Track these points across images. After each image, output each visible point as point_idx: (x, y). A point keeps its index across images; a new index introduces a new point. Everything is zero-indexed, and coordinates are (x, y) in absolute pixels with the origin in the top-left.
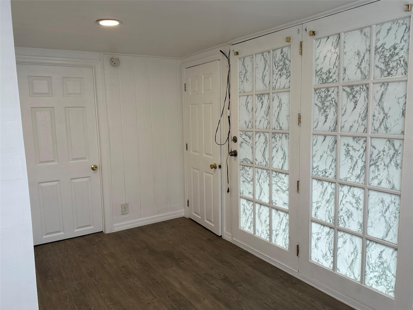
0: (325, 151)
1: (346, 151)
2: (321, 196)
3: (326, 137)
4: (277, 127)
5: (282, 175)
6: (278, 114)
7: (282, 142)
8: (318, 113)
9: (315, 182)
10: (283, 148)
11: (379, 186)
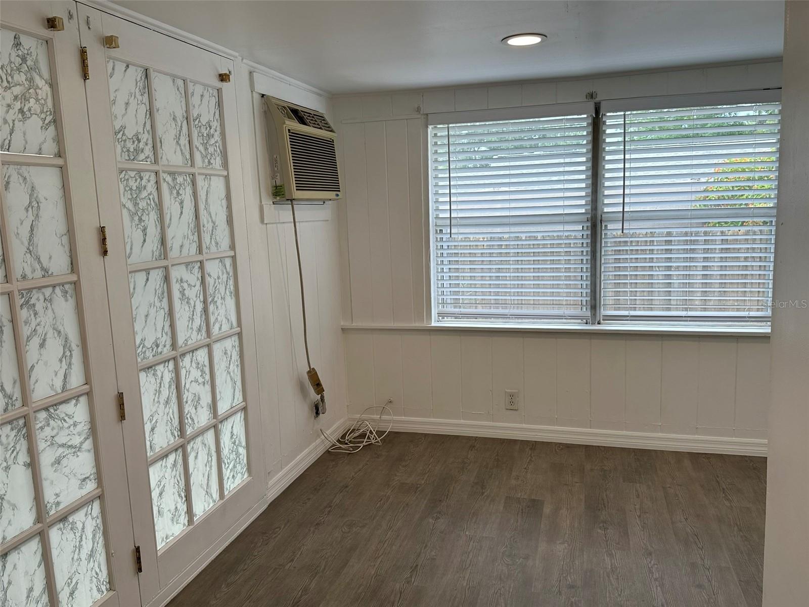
0: (151, 302)
1: (180, 292)
2: (156, 399)
3: (149, 273)
4: (34, 271)
5: (68, 405)
6: (32, 230)
7: (54, 313)
8: (130, 225)
9: (142, 375)
10: (61, 328)
11: (220, 332)
